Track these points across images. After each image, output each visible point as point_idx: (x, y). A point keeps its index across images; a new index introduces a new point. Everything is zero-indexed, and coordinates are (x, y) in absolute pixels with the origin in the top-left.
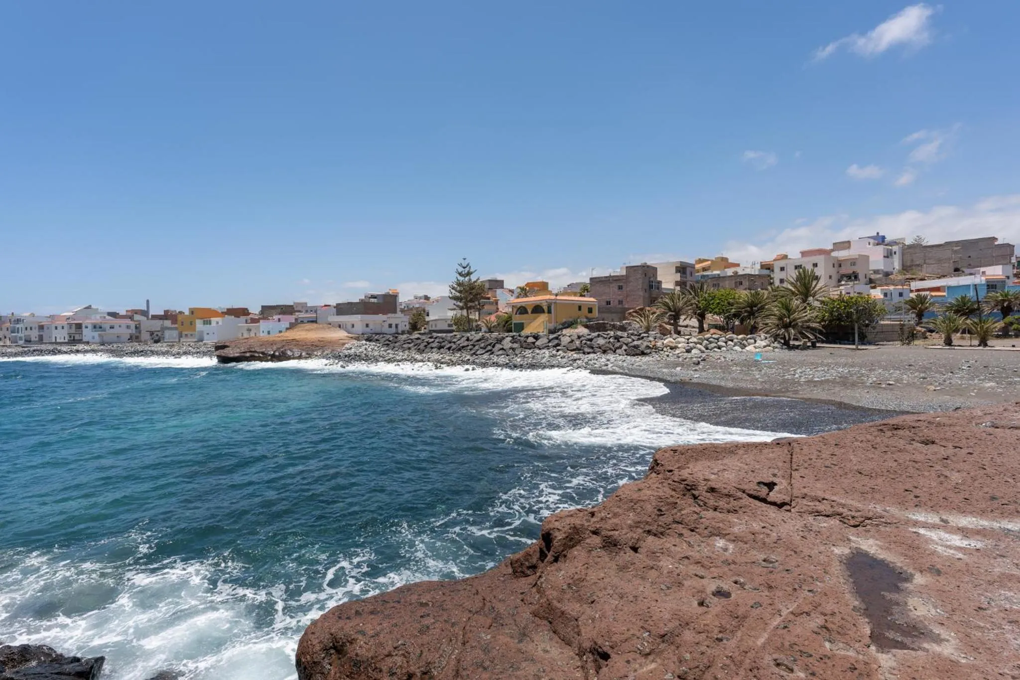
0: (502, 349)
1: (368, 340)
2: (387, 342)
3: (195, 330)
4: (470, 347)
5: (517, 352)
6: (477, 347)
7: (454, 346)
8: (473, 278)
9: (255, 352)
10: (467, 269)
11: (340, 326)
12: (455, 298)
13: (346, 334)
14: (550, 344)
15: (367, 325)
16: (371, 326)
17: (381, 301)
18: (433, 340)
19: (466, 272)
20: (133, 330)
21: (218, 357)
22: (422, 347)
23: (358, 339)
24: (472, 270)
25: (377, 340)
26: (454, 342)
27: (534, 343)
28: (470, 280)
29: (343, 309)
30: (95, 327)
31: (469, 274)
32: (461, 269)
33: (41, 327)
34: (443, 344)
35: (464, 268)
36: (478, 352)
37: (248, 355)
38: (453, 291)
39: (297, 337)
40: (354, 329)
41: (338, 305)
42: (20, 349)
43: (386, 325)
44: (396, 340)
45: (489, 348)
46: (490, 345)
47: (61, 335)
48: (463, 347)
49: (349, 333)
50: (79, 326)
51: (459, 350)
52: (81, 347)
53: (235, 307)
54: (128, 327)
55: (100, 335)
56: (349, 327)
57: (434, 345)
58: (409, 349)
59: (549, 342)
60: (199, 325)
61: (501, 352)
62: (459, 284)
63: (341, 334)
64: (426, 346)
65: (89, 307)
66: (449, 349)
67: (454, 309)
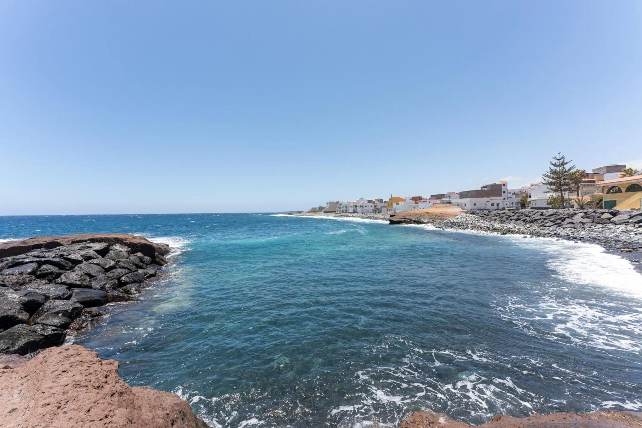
0: (572, 223)
1: (472, 214)
2: (483, 215)
3: (392, 208)
4: (542, 220)
5: (586, 226)
6: (547, 221)
7: (528, 219)
8: (567, 167)
9: (406, 218)
10: (562, 161)
11: (458, 205)
12: (551, 184)
13: (461, 210)
14: (631, 220)
15: (475, 205)
16: (477, 205)
17: (489, 189)
18: (513, 214)
19: (560, 162)
20: (373, 208)
21: (390, 220)
22: (504, 219)
23: (466, 213)
24: (566, 161)
25: (478, 214)
26: (530, 216)
27: (609, 219)
28: (564, 168)
29: (463, 195)
30: (361, 206)
31: (563, 164)
32: (554, 161)
33: (346, 207)
34: (520, 217)
35: (559, 160)
36: (547, 225)
37: (403, 220)
38: (547, 178)
39: (429, 211)
40: (466, 207)
41: (461, 193)
42: (338, 215)
43: (489, 204)
44: (489, 214)
45: (559, 221)
46: (560, 219)
47: (351, 210)
48: (536, 220)
49: (463, 209)
50: (356, 206)
51: (532, 222)
52: (356, 214)
53: (417, 196)
54: (371, 206)
55: (362, 210)
56: (463, 205)
57: (513, 218)
58: (495, 220)
59: (629, 219)
60: (395, 205)
61: (569, 225)
62: (553, 172)
63: (458, 210)
64: (507, 218)
65: (362, 199)
66: (524, 221)
67: (549, 192)
